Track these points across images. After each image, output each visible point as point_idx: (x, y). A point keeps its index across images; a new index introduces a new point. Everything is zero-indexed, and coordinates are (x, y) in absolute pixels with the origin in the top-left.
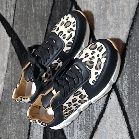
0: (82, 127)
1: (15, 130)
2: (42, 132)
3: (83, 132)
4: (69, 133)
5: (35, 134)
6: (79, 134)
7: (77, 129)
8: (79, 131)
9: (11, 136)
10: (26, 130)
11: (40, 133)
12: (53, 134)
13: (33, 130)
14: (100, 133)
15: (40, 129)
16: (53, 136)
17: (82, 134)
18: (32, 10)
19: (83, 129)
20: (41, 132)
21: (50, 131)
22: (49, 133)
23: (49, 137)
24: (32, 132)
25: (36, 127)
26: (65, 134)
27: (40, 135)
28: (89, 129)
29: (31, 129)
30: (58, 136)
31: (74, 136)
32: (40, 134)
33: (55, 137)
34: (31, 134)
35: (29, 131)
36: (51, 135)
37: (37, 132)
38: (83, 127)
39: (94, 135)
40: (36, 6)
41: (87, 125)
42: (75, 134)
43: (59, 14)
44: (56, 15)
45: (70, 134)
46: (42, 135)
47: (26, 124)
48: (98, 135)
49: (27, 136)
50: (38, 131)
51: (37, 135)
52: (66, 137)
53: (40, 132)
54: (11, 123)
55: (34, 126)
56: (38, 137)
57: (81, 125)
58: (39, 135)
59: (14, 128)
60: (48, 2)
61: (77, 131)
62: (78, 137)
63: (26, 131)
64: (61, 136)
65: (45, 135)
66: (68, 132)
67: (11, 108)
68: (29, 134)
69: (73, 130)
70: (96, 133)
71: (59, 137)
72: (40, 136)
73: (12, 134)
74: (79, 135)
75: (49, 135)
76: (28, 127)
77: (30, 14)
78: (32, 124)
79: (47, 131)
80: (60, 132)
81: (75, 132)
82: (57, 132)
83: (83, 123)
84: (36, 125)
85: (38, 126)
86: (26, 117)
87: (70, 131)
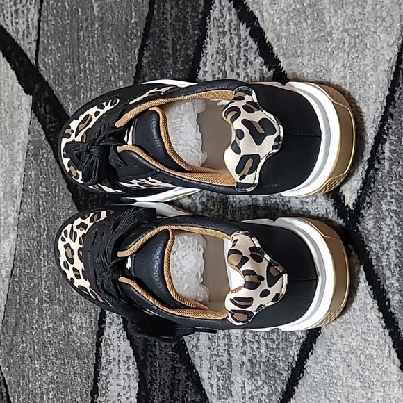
0: (258, 366)
1: (52, 378)
2: (135, 384)
3: (260, 383)
4: (218, 386)
5: (113, 390)
6: (248, 388)
7: (241, 374)
8: (246, 380)
9: (42, 398)
10: (87, 378)
11: (129, 386)
12: (167, 391)
13: (106, 379)
14: (314, 384)
15: (128, 375)
16: (167, 396)
17: (257, 390)
18: (92, 7)
19: (258, 375)
20: (132, 386)
21: (158, 382)
22: (155, 389)
23: (157, 400)
24: (104, 386)
25: (116, 370)
26: (204, 389)
27: (128, 395)
28: (278, 373)
29: (102, 375)
30: (184, 396)
31: (232, 396)
32: (128, 389)
33: (175, 399)
34: (101, 391)
35: (96, 380)
36: (163, 393)
37: (118, 385)
38: (260, 367)
39: (294, 391)
41: (271, 362)
42: (236, 388)
45: (219, 389)
46: (134, 392)
47: (86, 360)
48: (307, 392)
49: (89, 397)
50: (121, 382)
51: (119, 395)
52: (208, 399)
53: (127, 385)
55: (111, 367)
56: (123, 398)
57: (254, 361)
58: (124, 395)
59: (50, 374)
61: (240, 381)
62: (244, 398)
64: (191, 397)
65: (143, 393)
66: (214, 382)
67: (40, 310)
68: (95, 391)
69: (229, 378)
70: (299, 386)
71: (187, 399)
73: (45, 391)
74: (247, 393)
75: (155, 394)
76: (92, 370)
78: (103, 360)
79: (150, 382)
80: (191, 385)
81: (236, 383)
82: (179, 383)
83: (258, 356)
84: (116, 363)
85: (121, 365)
86: (86, 339)
87: (218, 380)
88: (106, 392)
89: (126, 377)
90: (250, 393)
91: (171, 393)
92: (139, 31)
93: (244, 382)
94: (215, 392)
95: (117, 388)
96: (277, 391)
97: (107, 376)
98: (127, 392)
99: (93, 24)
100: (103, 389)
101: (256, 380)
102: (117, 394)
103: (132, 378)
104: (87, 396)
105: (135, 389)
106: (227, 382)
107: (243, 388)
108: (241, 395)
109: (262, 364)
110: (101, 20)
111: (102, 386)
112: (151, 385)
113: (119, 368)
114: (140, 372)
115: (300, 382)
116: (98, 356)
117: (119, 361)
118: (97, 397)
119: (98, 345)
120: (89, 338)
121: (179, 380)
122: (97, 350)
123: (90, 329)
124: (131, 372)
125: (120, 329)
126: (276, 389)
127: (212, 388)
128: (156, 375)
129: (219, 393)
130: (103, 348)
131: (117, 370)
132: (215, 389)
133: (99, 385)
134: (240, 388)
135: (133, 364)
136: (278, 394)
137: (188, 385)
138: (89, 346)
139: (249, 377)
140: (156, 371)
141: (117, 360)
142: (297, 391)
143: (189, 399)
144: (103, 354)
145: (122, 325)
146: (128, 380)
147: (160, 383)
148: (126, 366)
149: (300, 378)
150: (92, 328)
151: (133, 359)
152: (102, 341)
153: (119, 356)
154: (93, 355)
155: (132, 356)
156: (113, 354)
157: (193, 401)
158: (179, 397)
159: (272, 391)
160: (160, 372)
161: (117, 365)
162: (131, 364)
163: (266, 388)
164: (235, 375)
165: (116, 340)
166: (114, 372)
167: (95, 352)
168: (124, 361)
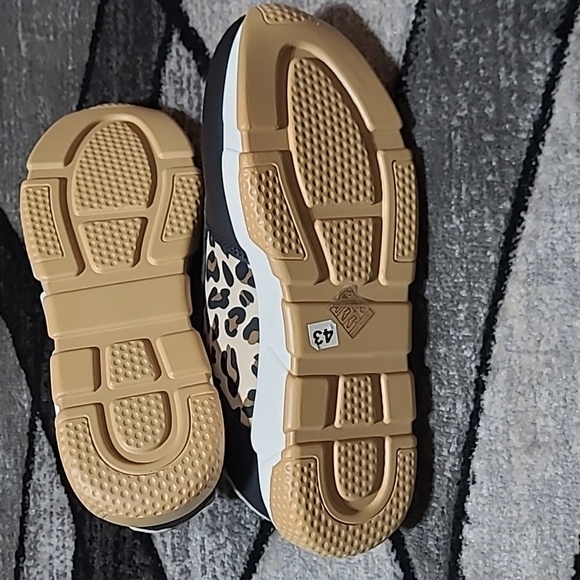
0: (220, 519)
2: (70, 543)
3: (222, 541)
4: (172, 544)
5: (45, 551)
6: (208, 548)
7: (200, 530)
8: (206, 536)
10: (11, 536)
11: (64, 546)
12: (110, 552)
13: (35, 537)
15: (62, 531)
16: (109, 558)
17: (219, 549)
18: (19, 46)
19: (220, 530)
20: (67, 545)
21: (99, 539)
22: (95, 549)
23: (97, 565)
24: (32, 547)
25: (47, 526)
26: (156, 550)
27: (62, 558)
28: (244, 527)
29: (30, 532)
30: (130, 559)
31: (189, 557)
32: (62, 550)
33: (120, 563)
34: (29, 554)
35: (22, 539)
36: (105, 555)
37: (50, 544)
38: (222, 520)
39: (263, 550)
40: (31, 30)
41: (235, 513)
42: (194, 547)
43: (121, 63)
44: (111, 68)
45: (173, 549)
46: (70, 554)
47: (9, 513)
48: (277, 550)
49: (14, 560)
50: (54, 541)
51: (51, 558)
52: (160, 561)
53: (61, 544)
55: (41, 521)
56: (56, 562)
57: (215, 513)
58: (58, 557)
60: (76, 15)
61: (198, 538)
62: (203, 559)
63: (8, 540)
64: (140, 560)
65: (80, 555)
66: (168, 540)
68: (20, 553)
69: (186, 533)
70: (269, 543)
71: (134, 562)
72: (62, 562)
74: (207, 553)
75: (95, 555)
76: (18, 525)
77: (12, 62)
78: (32, 512)
79: (89, 541)
80: (139, 543)
81: (194, 540)
82: (125, 541)
83: (220, 506)
84: (47, 516)
85: (54, 519)
86: (9, 484)
87: (173, 537)
88: (34, 554)
89: (60, 534)
90: (211, 553)
91: (115, 555)
92: (77, 81)
93: (203, 539)
94: (169, 552)
95: (48, 548)
96: (242, 551)
97: (36, 534)
98: (61, 554)
99: (19, 69)
100: (31, 549)
101: (218, 537)
102: (48, 556)
103: (67, 535)
104: (11, 559)
105: (70, 550)
106: (184, 539)
107: (203, 547)
108: (199, 556)
109: (225, 517)
110: (30, 63)
111: (29, 546)
112: (91, 544)
113: (52, 522)
114: (76, 528)
115: (270, 538)
116: (25, 506)
117: (52, 513)
118: (24, 561)
119: (25, 492)
120: (13, 483)
121: (125, 538)
122: (24, 499)
123: (15, 472)
124: (66, 528)
125: (52, 472)
126: (241, 547)
127: (165, 547)
128: (96, 531)
129: (173, 553)
130: (32, 497)
131: (49, 525)
132: (169, 548)
133: (26, 545)
134: (199, 548)
135: (69, 517)
136: (243, 554)
137: (136, 544)
138: (14, 494)
139: (210, 532)
140: (96, 526)
141: (49, 512)
142: (266, 549)
143: (137, 562)
144: (32, 504)
145: (55, 466)
146: (62, 538)
147: (101, 542)
148: (60, 520)
149: (271, 533)
150: (17, 470)
151: (68, 511)
152: (29, 487)
153: (52, 507)
154: (17, 506)
155: (67, 506)
156: (44, 504)
157: (142, 564)
158: (124, 558)
159: (236, 549)
160: (101, 527)
161: (48, 519)
162: (66, 517)
163: (230, 546)
164: (193, 530)
165: (48, 485)
166: (45, 528)
167: (21, 501)
168: (58, 514)
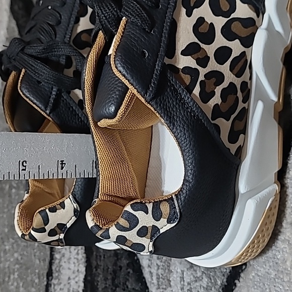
1: (17, 259)
2: (83, 269)
3: (199, 274)
4: (157, 274)
8: (185, 269)
9: (9, 277)
10: (44, 260)
11: (78, 271)
12: (110, 277)
13: (59, 262)
14: (257, 279)
15: (77, 259)
16: (109, 282)
17: (196, 281)
20: (80, 270)
21: (102, 267)
22: (99, 274)
23: (101, 286)
24: (57, 269)
26: (144, 278)
27: (77, 279)
29: (56, 258)
30: (125, 284)
31: (170, 286)
32: (77, 273)
33: (117, 286)
34: (55, 275)
35: (51, 264)
36: (106, 279)
37: (69, 269)
39: (235, 285)
42: (175, 278)
45: (158, 278)
46: (82, 277)
48: (248, 286)
49: (45, 279)
50: (72, 266)
51: (69, 279)
53: (76, 269)
54: (8, 239)
55: (63, 251)
56: (73, 282)
58: (74, 279)
59: (16, 255)
61: (179, 270)
62: (182, 289)
63: (42, 263)
64: (131, 286)
65: (89, 278)
66: (154, 271)
67: (10, 196)
68: (50, 274)
69: (169, 266)
70: (241, 280)
71: (127, 287)
72: (76, 282)
73: (12, 271)
74: (186, 284)
75: (99, 279)
76: (48, 253)
79: (96, 267)
80: (131, 272)
81: (175, 272)
82: (121, 269)
87: (158, 269)
88: (59, 275)
90: (189, 284)
91: (113, 279)
93: (183, 272)
94: (155, 281)
95: (68, 272)
96: (216, 284)
97: (60, 260)
98: (76, 276)
100: (57, 272)
101: (195, 271)
103: (80, 262)
104: (44, 278)
105: (82, 273)
106: (167, 271)
107: (182, 278)
108: (179, 286)
111: (56, 269)
112: (96, 270)
113: (70, 252)
114: (87, 257)
115: (242, 275)
118: (52, 280)
121: (121, 267)
124: (80, 257)
126: (216, 281)
127: (152, 276)
128: (100, 260)
129: (158, 282)
131: (69, 254)
132: (154, 278)
133: (54, 268)
134: (179, 279)
136: (217, 287)
137: (129, 272)
139: (188, 266)
140: (100, 256)
142: (238, 284)
143: (129, 287)
146: (77, 264)
147: (103, 269)
148: (76, 251)
149: (242, 271)
157: (133, 289)
158: (120, 284)
159: (212, 283)
160: (104, 257)
163: (205, 280)
164: (175, 264)
166: (66, 256)
